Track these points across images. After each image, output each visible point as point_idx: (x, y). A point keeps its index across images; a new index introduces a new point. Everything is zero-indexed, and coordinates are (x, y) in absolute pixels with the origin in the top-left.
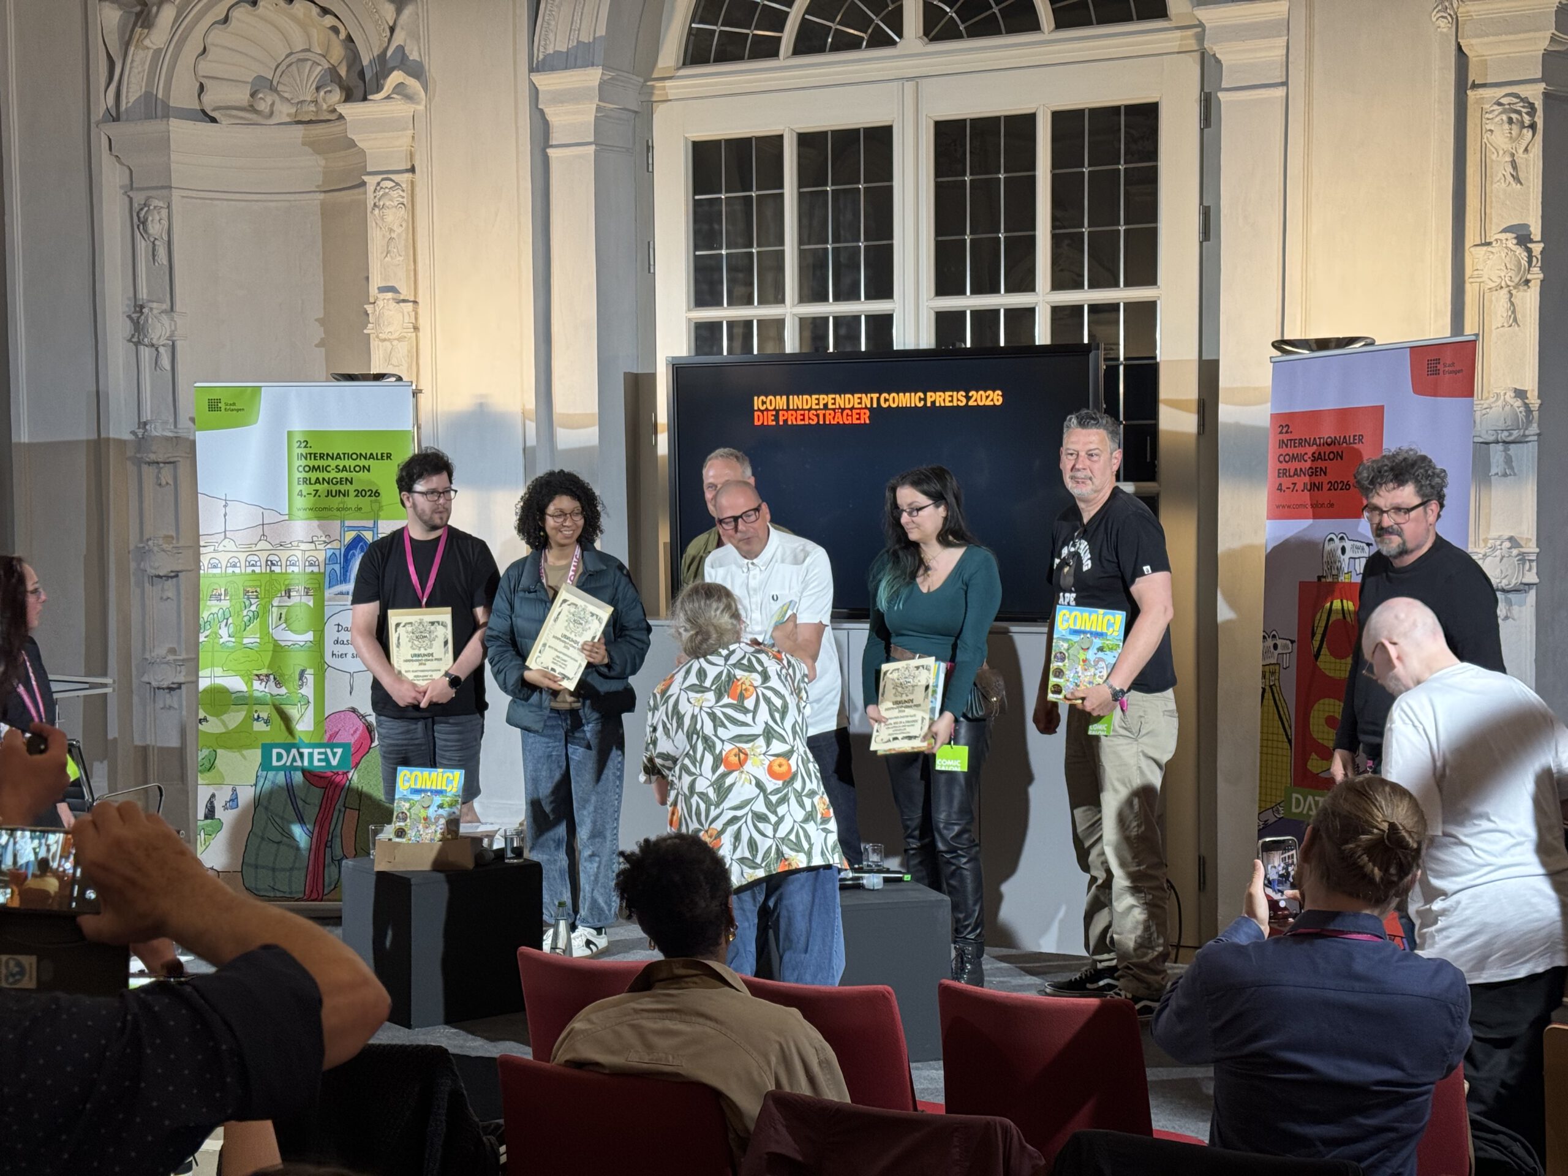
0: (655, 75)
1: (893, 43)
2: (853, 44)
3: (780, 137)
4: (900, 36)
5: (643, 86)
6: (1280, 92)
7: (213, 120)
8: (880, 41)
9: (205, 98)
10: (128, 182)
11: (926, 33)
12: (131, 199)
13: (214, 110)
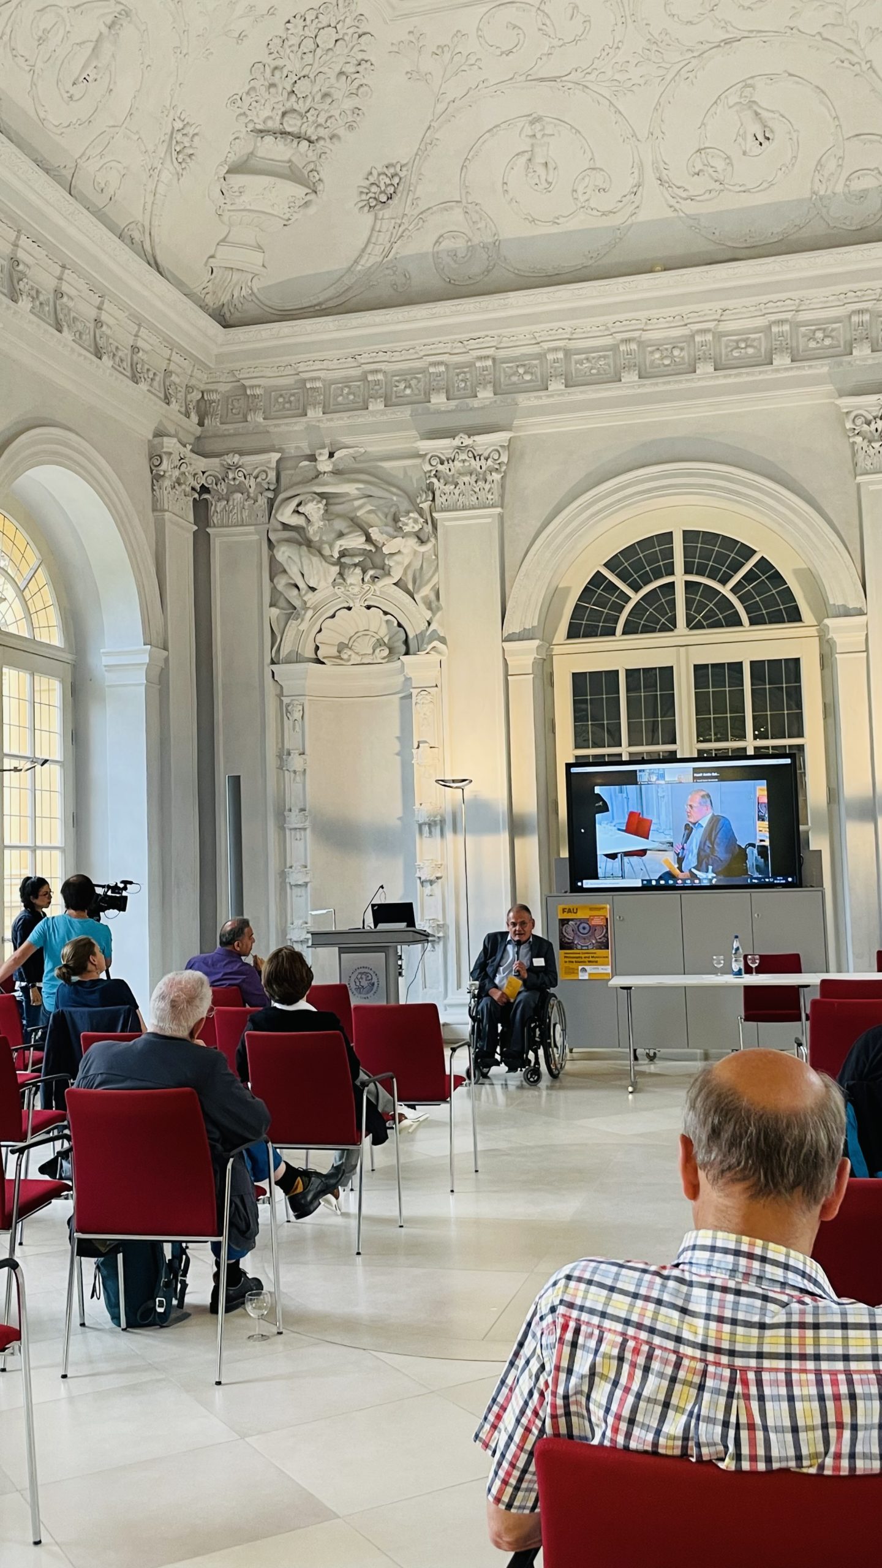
0: (554, 643)
1: (672, 630)
2: (653, 631)
3: (617, 672)
4: (675, 627)
5: (549, 648)
6: (865, 654)
7: (323, 663)
8: (664, 629)
9: (319, 652)
10: (278, 692)
11: (688, 626)
12: (281, 701)
13: (324, 658)
